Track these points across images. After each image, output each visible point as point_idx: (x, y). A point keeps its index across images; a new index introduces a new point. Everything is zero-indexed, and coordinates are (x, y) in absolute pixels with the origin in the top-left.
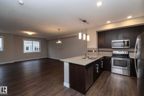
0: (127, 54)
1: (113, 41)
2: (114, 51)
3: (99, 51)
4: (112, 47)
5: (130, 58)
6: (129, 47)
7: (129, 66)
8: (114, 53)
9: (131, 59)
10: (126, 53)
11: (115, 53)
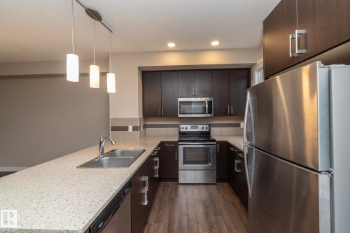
0: (208, 130)
1: (180, 100)
2: (181, 126)
3: (145, 126)
4: (179, 116)
5: (214, 141)
6: (212, 115)
7: (213, 159)
8: (181, 130)
9: (218, 142)
10: (205, 130)
11: (184, 130)
